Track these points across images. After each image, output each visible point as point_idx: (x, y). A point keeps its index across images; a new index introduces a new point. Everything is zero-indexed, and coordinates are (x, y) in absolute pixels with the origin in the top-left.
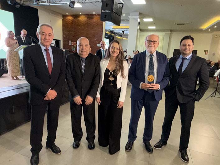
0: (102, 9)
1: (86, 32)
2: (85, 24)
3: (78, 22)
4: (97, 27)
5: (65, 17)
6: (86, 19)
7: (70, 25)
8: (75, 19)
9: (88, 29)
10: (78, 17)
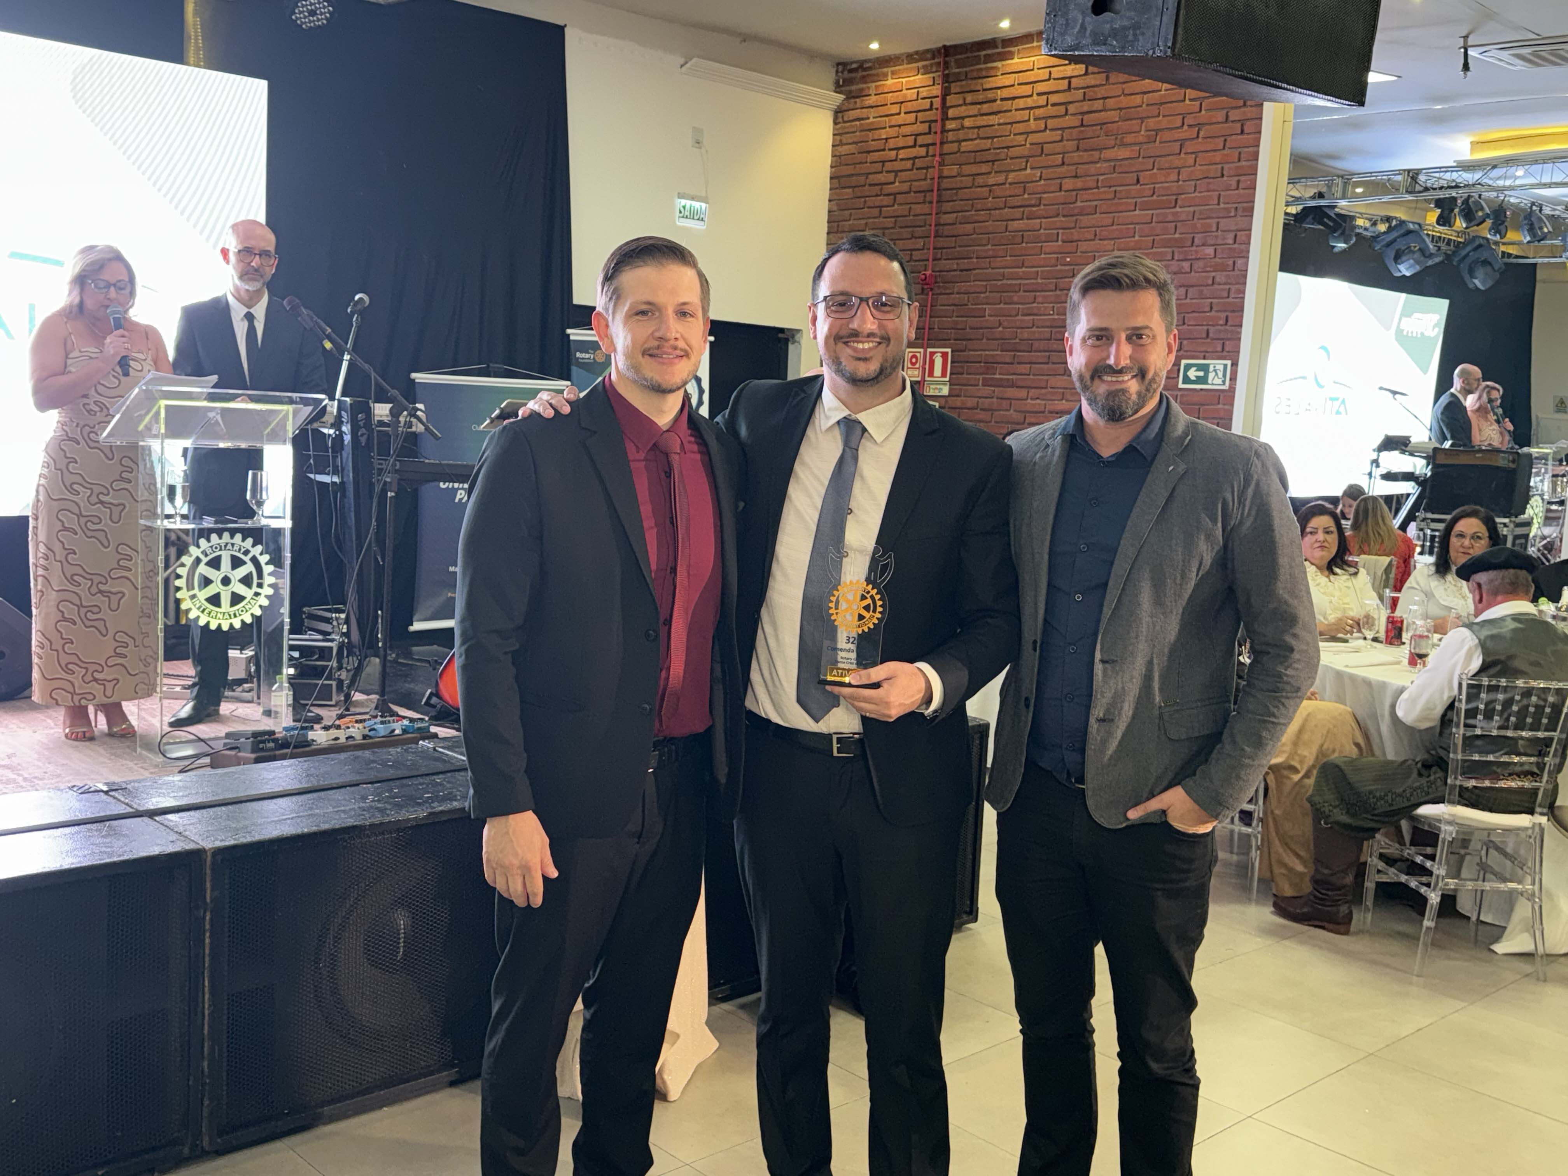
1: (1061, 231)
2: (1059, 138)
3: (979, 128)
4: (1191, 161)
5: (864, 86)
6: (1070, 83)
7: (897, 165)
8: (955, 88)
9: (1085, 195)
10: (985, 63)
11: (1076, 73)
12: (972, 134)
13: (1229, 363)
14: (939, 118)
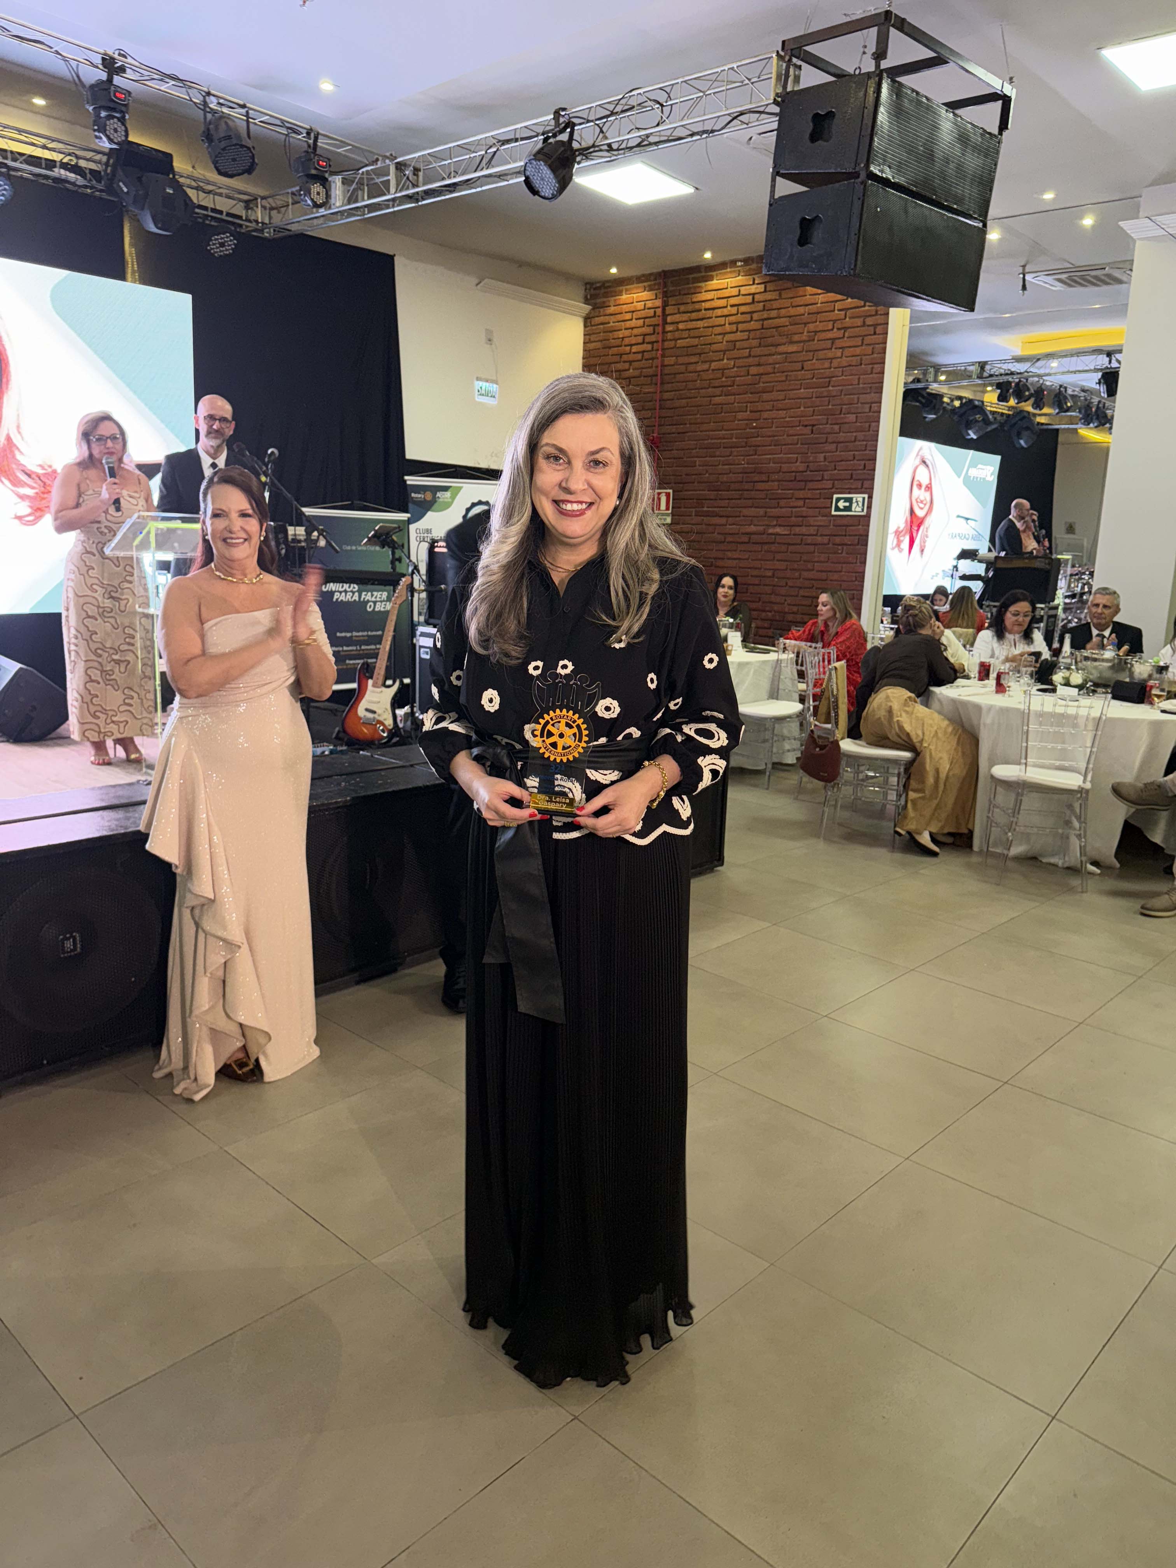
0: (777, 173)
1: (749, 405)
2: (746, 337)
3: (689, 330)
4: (839, 354)
5: (605, 300)
6: (753, 298)
7: (631, 357)
8: (672, 301)
9: (765, 378)
10: (693, 283)
11: (758, 291)
12: (685, 334)
13: (866, 496)
14: (661, 322)
